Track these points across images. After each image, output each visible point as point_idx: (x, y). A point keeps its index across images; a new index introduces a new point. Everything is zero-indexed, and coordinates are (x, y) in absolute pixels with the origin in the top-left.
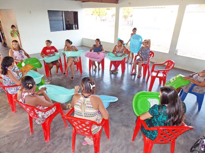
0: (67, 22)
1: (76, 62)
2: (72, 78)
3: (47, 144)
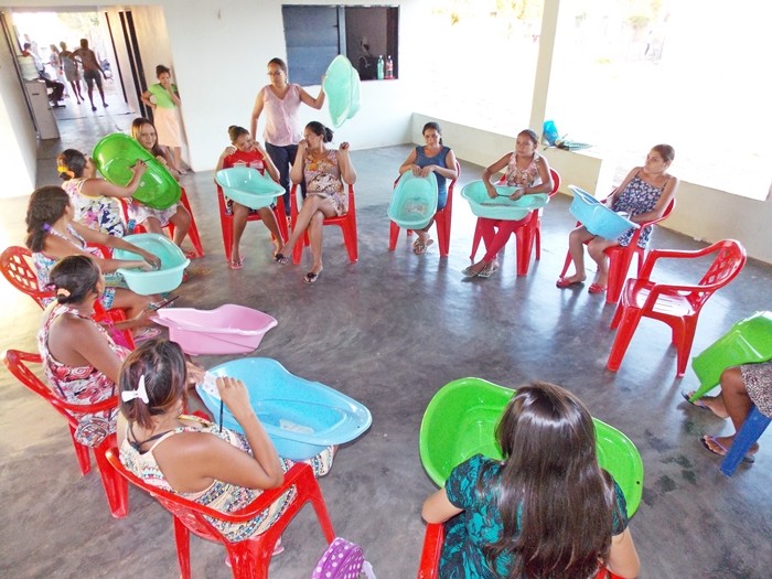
0: (365, 50)
1: (332, 215)
2: (311, 276)
3: (112, 527)
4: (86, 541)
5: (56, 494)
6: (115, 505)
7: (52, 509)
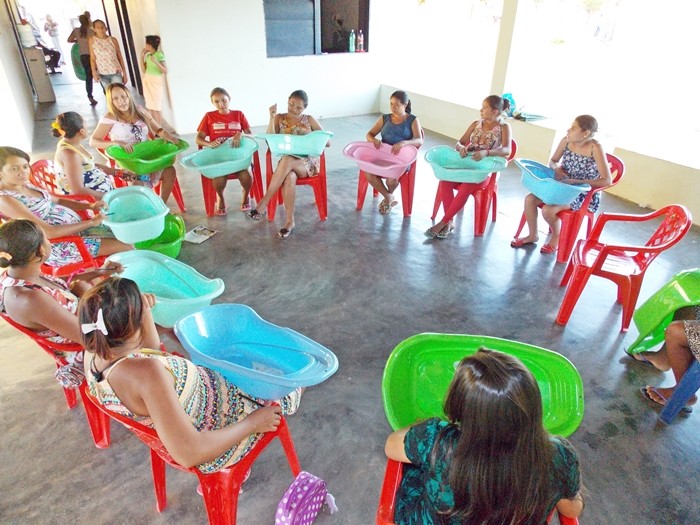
0: (337, 25)
1: (304, 175)
2: (284, 231)
3: (95, 456)
4: (71, 469)
5: (45, 426)
6: (98, 437)
7: (41, 439)
